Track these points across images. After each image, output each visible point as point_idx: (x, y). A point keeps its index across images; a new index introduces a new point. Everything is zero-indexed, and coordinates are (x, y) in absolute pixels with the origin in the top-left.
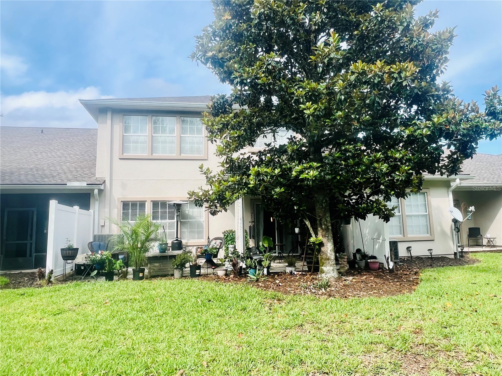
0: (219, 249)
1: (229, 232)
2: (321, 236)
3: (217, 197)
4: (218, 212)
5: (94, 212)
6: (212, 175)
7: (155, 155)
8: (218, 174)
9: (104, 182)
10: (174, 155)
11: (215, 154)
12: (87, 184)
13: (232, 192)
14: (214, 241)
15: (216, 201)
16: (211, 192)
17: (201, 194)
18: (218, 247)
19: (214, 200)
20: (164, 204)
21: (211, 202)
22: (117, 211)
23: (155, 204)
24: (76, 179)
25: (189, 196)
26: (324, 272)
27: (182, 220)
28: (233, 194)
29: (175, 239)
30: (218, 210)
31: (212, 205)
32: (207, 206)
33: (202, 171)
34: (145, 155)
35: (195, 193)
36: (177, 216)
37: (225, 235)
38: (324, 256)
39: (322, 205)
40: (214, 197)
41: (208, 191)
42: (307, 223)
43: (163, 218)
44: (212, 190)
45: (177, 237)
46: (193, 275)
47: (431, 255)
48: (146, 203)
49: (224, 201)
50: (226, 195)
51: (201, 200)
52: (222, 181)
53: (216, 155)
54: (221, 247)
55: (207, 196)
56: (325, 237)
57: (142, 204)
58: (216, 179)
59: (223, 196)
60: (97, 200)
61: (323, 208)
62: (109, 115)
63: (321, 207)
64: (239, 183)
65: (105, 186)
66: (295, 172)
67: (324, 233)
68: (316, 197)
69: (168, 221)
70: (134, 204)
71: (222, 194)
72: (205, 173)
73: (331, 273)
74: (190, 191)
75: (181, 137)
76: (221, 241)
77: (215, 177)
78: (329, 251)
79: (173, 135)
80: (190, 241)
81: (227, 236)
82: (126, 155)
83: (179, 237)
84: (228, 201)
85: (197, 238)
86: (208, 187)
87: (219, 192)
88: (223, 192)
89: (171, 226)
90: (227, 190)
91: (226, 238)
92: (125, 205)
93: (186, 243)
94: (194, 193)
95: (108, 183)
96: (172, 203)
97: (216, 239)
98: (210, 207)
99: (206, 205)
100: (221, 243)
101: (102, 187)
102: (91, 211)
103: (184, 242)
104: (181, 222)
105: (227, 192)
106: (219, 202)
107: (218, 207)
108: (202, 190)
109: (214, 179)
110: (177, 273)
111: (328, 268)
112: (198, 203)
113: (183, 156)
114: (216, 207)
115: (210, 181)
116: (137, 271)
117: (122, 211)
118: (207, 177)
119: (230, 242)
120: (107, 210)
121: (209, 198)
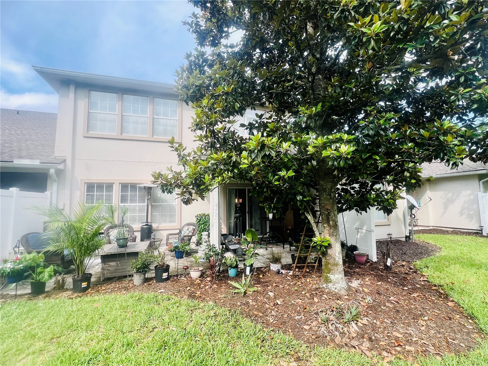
0: (191, 236)
1: (202, 215)
2: (328, 235)
3: (192, 182)
4: (193, 200)
5: (52, 193)
6: (186, 152)
7: (125, 136)
8: (194, 152)
9: (65, 161)
10: (146, 137)
11: (190, 128)
12: (40, 163)
13: (213, 175)
14: (186, 228)
15: (191, 187)
16: (184, 175)
17: (170, 176)
18: (191, 234)
19: (188, 185)
20: (133, 186)
21: (184, 187)
22: (80, 194)
23: (124, 187)
24: (30, 157)
25: (153, 179)
26: (331, 282)
27: (153, 204)
28: (213, 178)
29: (145, 224)
30: (193, 198)
31: (185, 192)
32: (179, 193)
33: (172, 147)
34: (114, 134)
35: (162, 175)
36: (148, 199)
37: (198, 219)
38: (331, 261)
39: (330, 195)
40: (188, 181)
41: (180, 173)
42: (309, 217)
43: (132, 201)
44: (186, 172)
45: (147, 222)
46: (159, 279)
47: (391, 238)
48: (114, 185)
49: (202, 187)
50: (204, 179)
51: (171, 185)
52: (199, 161)
53: (192, 130)
54: (194, 234)
55: (178, 180)
56: (333, 235)
57: (110, 186)
58: (191, 158)
59: (201, 180)
60: (55, 181)
61: (331, 198)
62: (72, 88)
63: (329, 197)
64: (227, 162)
65: (65, 166)
66: (314, 147)
67: (332, 231)
68: (321, 185)
69: (137, 204)
70: (100, 186)
71: (200, 177)
72: (176, 150)
73: (340, 283)
74: (155, 173)
75: (153, 118)
76: (194, 228)
77: (189, 155)
78: (337, 254)
79: (146, 116)
80: (162, 225)
81: (200, 220)
82: (92, 133)
83: (149, 221)
84: (207, 186)
85: (169, 222)
86: (179, 168)
87: (195, 174)
88: (201, 174)
89: (140, 210)
90: (206, 172)
91: (199, 221)
92: (90, 187)
93: (158, 227)
94: (160, 175)
95: (69, 162)
96: (143, 185)
97: (189, 224)
98: (182, 194)
99: (177, 191)
100: (194, 230)
101: (61, 167)
102: (48, 193)
103: (154, 226)
104: (152, 205)
105: (206, 175)
106: (195, 188)
107: (193, 195)
108: (172, 171)
109: (188, 158)
110: (137, 279)
111: (337, 276)
112: (167, 187)
113: (156, 138)
114: (191, 194)
115: (183, 160)
116: (79, 281)
117: (86, 194)
118: (179, 155)
119: (203, 226)
120: (67, 192)
121: (181, 183)
